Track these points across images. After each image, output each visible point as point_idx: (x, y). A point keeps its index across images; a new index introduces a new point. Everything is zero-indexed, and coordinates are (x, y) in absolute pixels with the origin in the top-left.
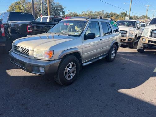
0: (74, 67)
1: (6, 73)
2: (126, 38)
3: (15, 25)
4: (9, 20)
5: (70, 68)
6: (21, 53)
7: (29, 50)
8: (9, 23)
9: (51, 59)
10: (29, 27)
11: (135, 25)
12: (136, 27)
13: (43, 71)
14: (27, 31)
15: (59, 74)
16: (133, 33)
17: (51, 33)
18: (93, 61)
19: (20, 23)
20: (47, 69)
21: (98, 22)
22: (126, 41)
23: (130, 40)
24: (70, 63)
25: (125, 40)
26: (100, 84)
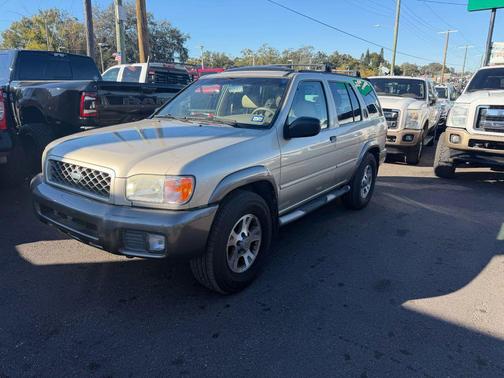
0: (254, 231)
1: (17, 253)
2: (398, 131)
3: (36, 92)
4: (14, 76)
5: (243, 235)
7: (111, 175)
8: (15, 86)
9: (187, 207)
10: (87, 98)
11: (422, 92)
12: (424, 99)
13: (162, 246)
14: (80, 113)
15: (211, 255)
16: (416, 118)
17: (169, 117)
19: (55, 87)
20: (173, 239)
21: (321, 83)
23: (409, 138)
24: (244, 218)
25: (392, 138)
26: (341, 285)
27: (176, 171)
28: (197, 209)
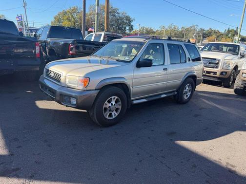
0: (118, 104)
2: (218, 70)
3: (55, 43)
4: (49, 36)
5: (112, 104)
6: (52, 78)
7: (62, 75)
8: (49, 40)
9: (85, 89)
10: (72, 47)
11: (237, 51)
12: (237, 54)
13: (75, 103)
14: (69, 53)
15: (95, 109)
16: (229, 64)
17: (96, 56)
18: (150, 99)
19: (61, 41)
20: (79, 101)
21: (163, 44)
22: (218, 75)
23: (224, 74)
24: (113, 97)
25: (215, 73)
26: (152, 131)
27: (83, 75)
28: (90, 90)
